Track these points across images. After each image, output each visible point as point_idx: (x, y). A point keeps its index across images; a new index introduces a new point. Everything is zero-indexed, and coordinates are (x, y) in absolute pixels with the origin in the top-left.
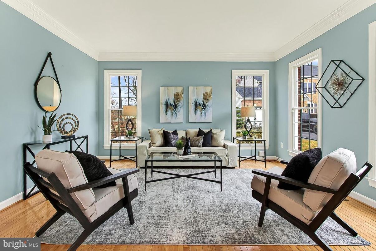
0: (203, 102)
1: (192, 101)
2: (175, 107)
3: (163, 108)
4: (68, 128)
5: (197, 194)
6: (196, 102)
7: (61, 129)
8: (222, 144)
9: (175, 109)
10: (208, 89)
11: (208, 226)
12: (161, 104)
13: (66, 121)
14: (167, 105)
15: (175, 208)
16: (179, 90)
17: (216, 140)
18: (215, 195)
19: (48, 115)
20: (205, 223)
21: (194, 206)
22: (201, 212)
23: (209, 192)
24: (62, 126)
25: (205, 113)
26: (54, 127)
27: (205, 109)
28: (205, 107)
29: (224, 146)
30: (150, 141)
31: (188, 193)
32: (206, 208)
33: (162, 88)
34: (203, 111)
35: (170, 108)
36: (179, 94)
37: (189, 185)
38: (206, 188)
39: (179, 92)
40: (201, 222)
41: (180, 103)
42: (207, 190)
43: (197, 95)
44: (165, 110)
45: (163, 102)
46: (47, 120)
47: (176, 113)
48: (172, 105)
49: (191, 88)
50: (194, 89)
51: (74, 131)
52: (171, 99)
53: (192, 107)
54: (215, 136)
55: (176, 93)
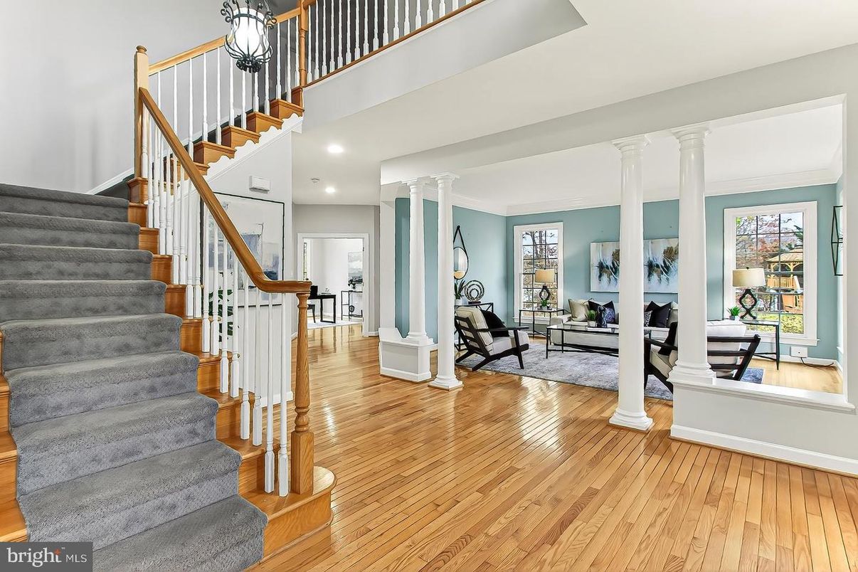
0: (664, 262)
2: (615, 269)
3: (595, 272)
4: (474, 294)
7: (469, 295)
9: (615, 274)
12: (591, 266)
13: (472, 288)
14: (602, 267)
19: (459, 282)
24: (469, 292)
25: (667, 279)
26: (463, 293)
27: (666, 273)
28: (668, 270)
30: (571, 315)
33: (593, 245)
34: (664, 277)
35: (606, 272)
43: (652, 253)
44: (598, 275)
45: (595, 262)
46: (458, 286)
47: (616, 279)
48: (610, 267)
50: (646, 244)
51: (480, 297)
52: (608, 259)
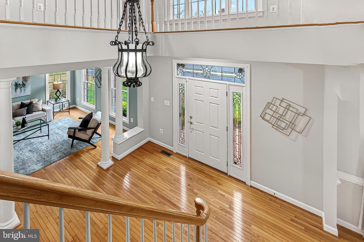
5: (35, 146)
6: (17, 83)
8: (41, 109)
11: (50, 157)
15: (26, 159)
17: (36, 107)
18: (46, 143)
20: (48, 157)
21: (37, 153)
22: (43, 154)
23: (41, 143)
25: (24, 90)
27: (24, 87)
28: (24, 85)
29: (43, 110)
31: (29, 148)
32: (45, 151)
37: (26, 144)
38: (39, 141)
40: (45, 157)
42: (40, 142)
53: (13, 87)
54: (35, 105)
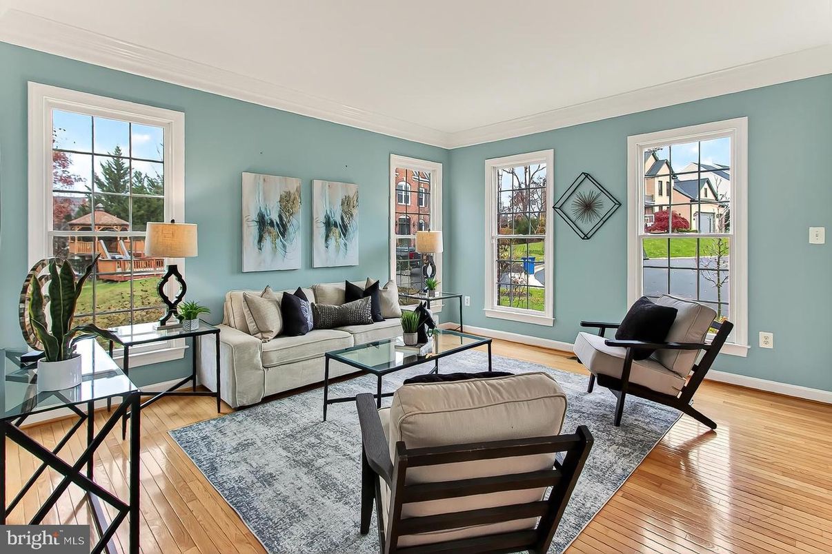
0: (342, 218)
1: (320, 218)
2: (283, 229)
3: (251, 231)
6: (329, 218)
9: (283, 235)
10: (352, 191)
12: (245, 219)
14: (263, 223)
16: (293, 185)
25: (345, 245)
27: (345, 235)
28: (346, 230)
33: (248, 178)
34: (342, 241)
35: (270, 233)
36: (292, 197)
39: (292, 192)
41: (294, 221)
43: (330, 203)
44: (257, 238)
45: (251, 214)
47: (284, 246)
48: (275, 223)
49: (317, 184)
50: (323, 187)
52: (273, 208)
53: (320, 230)
55: (285, 192)
